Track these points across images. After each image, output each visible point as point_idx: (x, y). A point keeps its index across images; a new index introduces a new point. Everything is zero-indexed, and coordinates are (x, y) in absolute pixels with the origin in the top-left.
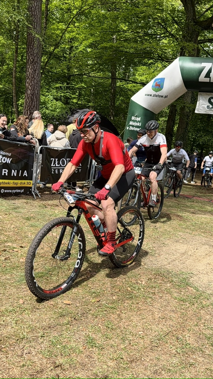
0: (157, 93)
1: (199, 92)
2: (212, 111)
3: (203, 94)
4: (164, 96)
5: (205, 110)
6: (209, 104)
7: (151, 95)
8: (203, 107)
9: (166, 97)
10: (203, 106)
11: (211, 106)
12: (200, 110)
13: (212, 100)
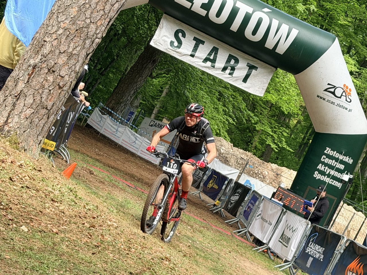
1: (166, 13)
2: (175, 51)
3: (169, 20)
5: (167, 47)
6: (174, 40)
8: (165, 41)
10: (165, 38)
11: (176, 44)
12: (158, 44)
13: (180, 35)
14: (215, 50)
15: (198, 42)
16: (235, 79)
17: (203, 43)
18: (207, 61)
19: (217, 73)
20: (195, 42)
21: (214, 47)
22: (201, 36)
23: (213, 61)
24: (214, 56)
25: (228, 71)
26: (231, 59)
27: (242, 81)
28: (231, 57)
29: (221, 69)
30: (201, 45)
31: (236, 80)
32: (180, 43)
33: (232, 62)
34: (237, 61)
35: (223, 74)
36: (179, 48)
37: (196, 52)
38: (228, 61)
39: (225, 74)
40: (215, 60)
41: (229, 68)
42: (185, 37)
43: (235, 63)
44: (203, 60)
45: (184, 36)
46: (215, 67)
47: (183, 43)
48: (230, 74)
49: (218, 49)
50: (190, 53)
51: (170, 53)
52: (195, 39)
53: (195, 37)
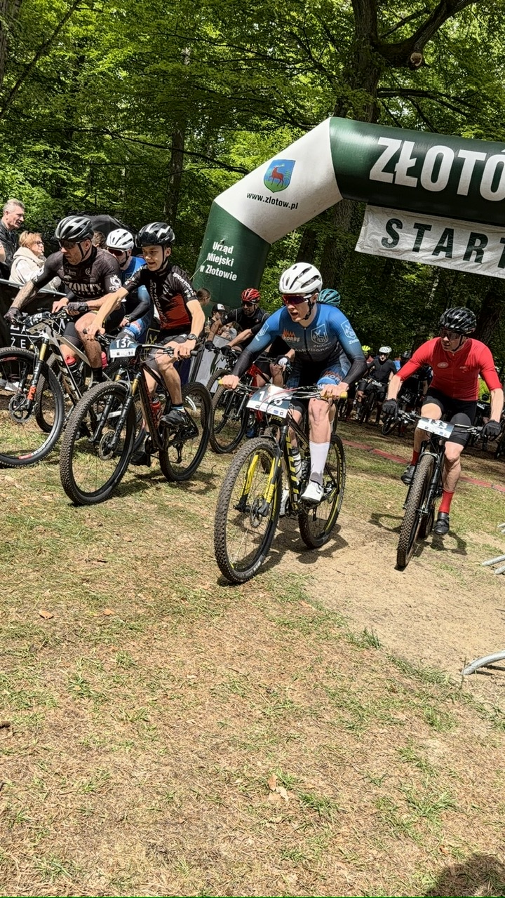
0: (275, 196)
1: (369, 204)
2: (391, 250)
3: (376, 210)
4: (290, 205)
5: (378, 248)
6: (388, 236)
7: (260, 198)
8: (374, 241)
9: (294, 206)
10: (375, 237)
11: (390, 240)
12: (365, 247)
13: (394, 226)
14: (449, 234)
15: (422, 230)
16: (487, 265)
17: (429, 228)
18: (439, 252)
19: (457, 264)
20: (417, 230)
21: (446, 229)
22: (424, 219)
23: (449, 249)
24: (448, 242)
25: (473, 258)
26: (475, 240)
27: (499, 267)
28: (474, 237)
29: (463, 258)
30: (426, 232)
31: (489, 267)
32: (396, 238)
33: (478, 243)
34: (484, 240)
35: (466, 264)
36: (396, 244)
37: (420, 244)
38: (471, 243)
39: (469, 263)
40: (452, 247)
41: (474, 252)
42: (401, 228)
43: (481, 243)
44: (432, 252)
45: (400, 226)
46: (453, 256)
47: (400, 236)
48: (477, 260)
49: (453, 230)
50: (412, 247)
51: (384, 255)
52: (416, 226)
53: (416, 224)
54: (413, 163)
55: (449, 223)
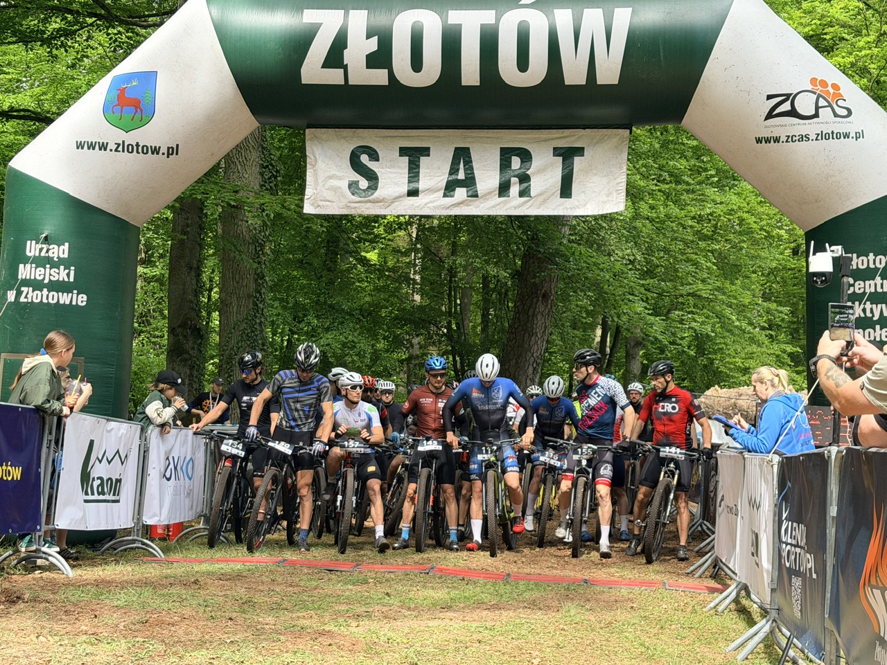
0: (131, 138)
1: (310, 126)
2: (370, 201)
3: (324, 136)
4: (164, 150)
5: (345, 202)
6: (356, 177)
7: (103, 147)
8: (335, 189)
9: (172, 151)
10: (333, 183)
11: (364, 184)
12: (321, 203)
14: (462, 155)
15: (414, 156)
16: (541, 198)
17: (425, 151)
18: (454, 190)
19: (490, 205)
20: (406, 159)
21: (456, 149)
22: (415, 138)
23: (469, 182)
24: (465, 170)
26: (511, 158)
27: (561, 197)
28: (506, 155)
29: (497, 193)
30: (424, 160)
31: (545, 201)
32: (372, 177)
33: (516, 163)
34: (525, 156)
35: (505, 202)
36: (376, 189)
37: (418, 182)
38: (505, 165)
39: (510, 201)
40: (473, 178)
41: (514, 180)
42: (377, 160)
43: (522, 162)
44: (443, 192)
45: (374, 156)
46: (479, 193)
47: (379, 174)
48: (522, 194)
50: (405, 189)
52: (403, 151)
53: (401, 149)
54: (373, 45)
55: (459, 138)
